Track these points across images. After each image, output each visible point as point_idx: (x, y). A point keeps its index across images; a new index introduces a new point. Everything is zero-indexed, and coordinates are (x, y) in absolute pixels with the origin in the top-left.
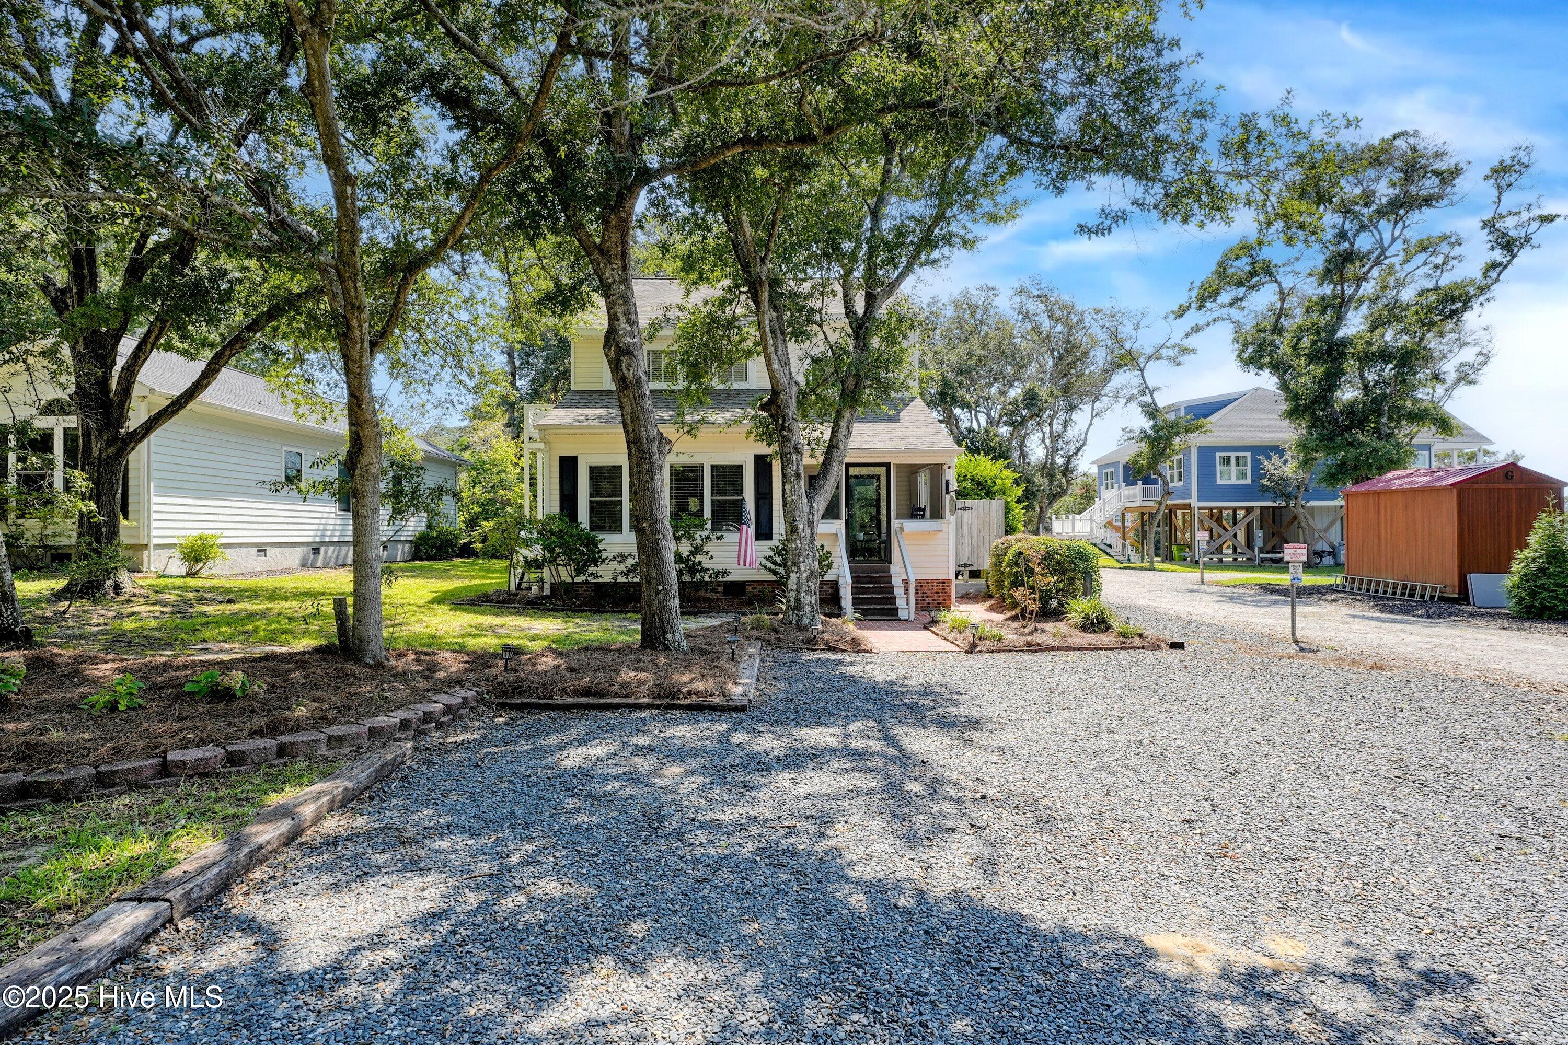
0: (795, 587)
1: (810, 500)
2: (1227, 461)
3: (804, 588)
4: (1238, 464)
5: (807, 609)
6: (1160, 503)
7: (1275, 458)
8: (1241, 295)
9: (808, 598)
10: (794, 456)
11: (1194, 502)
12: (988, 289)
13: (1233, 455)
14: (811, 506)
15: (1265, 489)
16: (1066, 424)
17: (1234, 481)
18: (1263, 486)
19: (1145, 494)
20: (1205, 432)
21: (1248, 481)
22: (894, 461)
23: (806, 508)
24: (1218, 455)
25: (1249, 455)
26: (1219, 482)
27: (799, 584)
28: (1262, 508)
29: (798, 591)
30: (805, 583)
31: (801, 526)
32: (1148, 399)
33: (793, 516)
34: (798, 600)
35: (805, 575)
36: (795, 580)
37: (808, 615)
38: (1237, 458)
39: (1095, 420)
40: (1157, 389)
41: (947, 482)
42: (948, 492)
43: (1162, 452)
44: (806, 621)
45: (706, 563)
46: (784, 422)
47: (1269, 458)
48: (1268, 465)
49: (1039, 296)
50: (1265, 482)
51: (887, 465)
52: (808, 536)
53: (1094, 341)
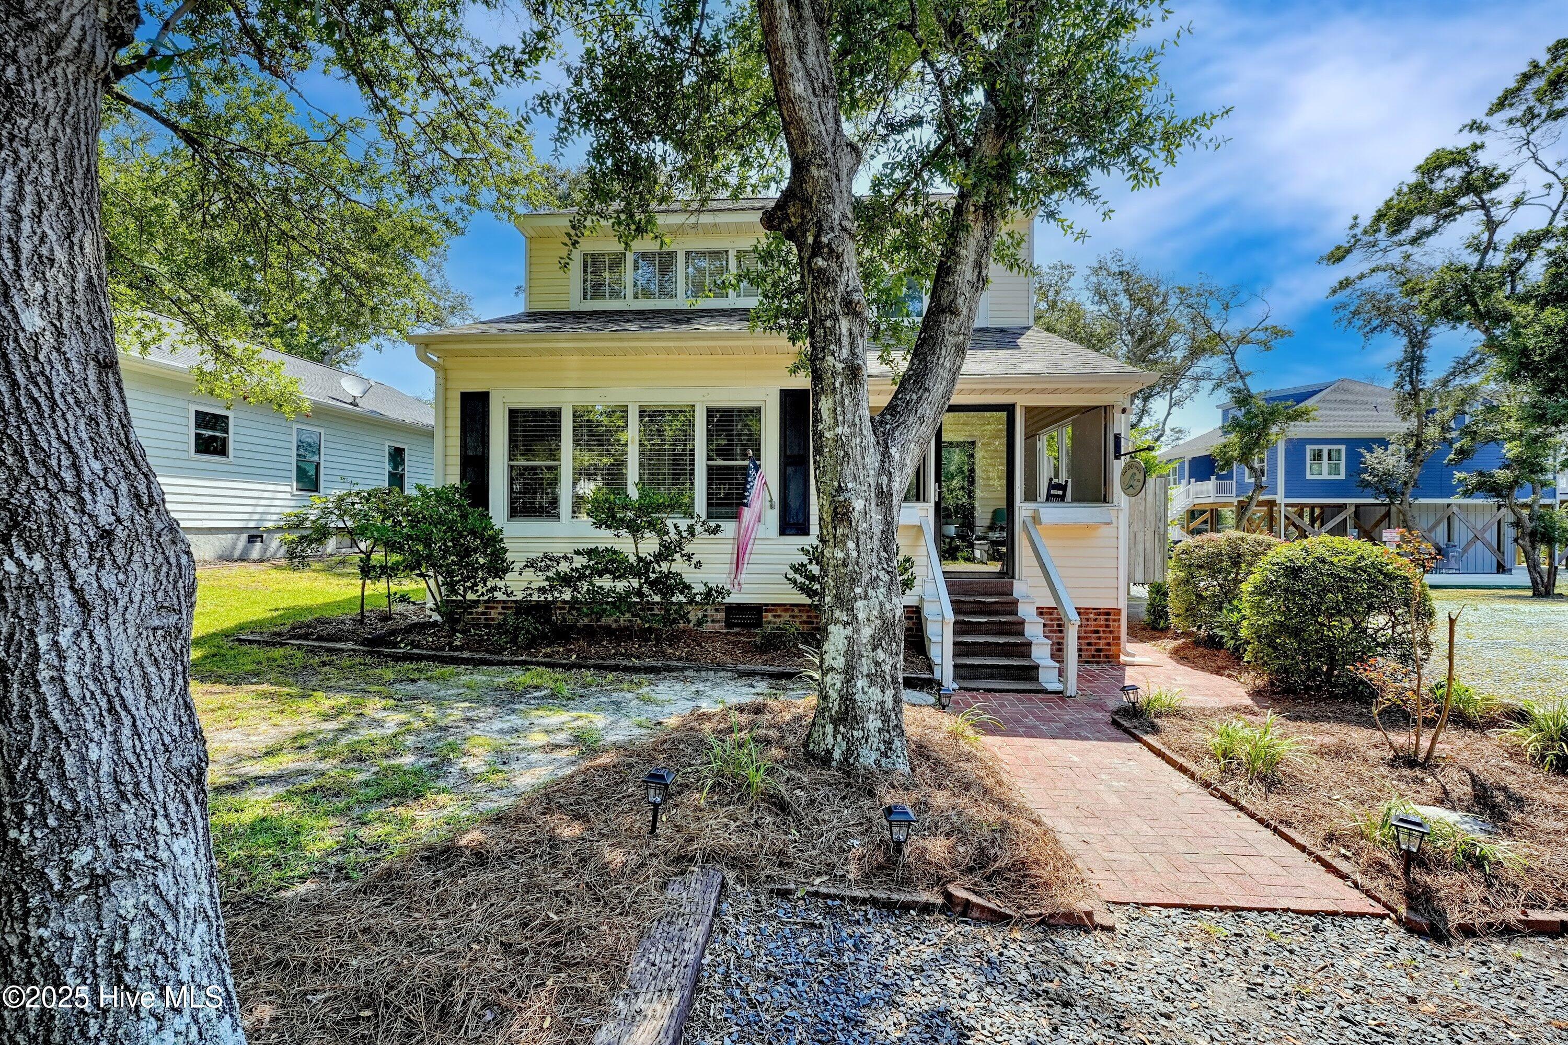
0: (840, 663)
1: (884, 442)
2: (1318, 456)
3: (865, 666)
4: (1330, 458)
5: (873, 723)
6: (1251, 498)
7: (1379, 452)
8: (1429, 227)
9: (875, 693)
10: (844, 325)
11: (1280, 498)
12: (1063, 267)
13: (1325, 449)
14: (886, 455)
15: (1367, 485)
16: (1144, 411)
17: (1325, 476)
18: (1363, 480)
19: (1219, 490)
20: (1308, 420)
21: (1342, 476)
22: (1022, 401)
23: (872, 459)
24: (1308, 448)
25: (1343, 448)
26: (1309, 477)
27: (851, 655)
28: (1357, 506)
29: (849, 673)
30: (867, 651)
31: (858, 504)
32: (1240, 384)
33: (840, 477)
34: (847, 699)
35: (867, 632)
36: (842, 645)
37: (874, 740)
38: (1330, 452)
39: (1174, 409)
40: (1249, 374)
41: (1117, 438)
42: (1118, 456)
43: (1256, 443)
44: (868, 757)
45: (690, 575)
46: (817, 236)
47: (1371, 450)
48: (1370, 459)
49: (1121, 273)
50: (1366, 476)
51: (1009, 409)
52: (877, 530)
53: (1172, 327)
